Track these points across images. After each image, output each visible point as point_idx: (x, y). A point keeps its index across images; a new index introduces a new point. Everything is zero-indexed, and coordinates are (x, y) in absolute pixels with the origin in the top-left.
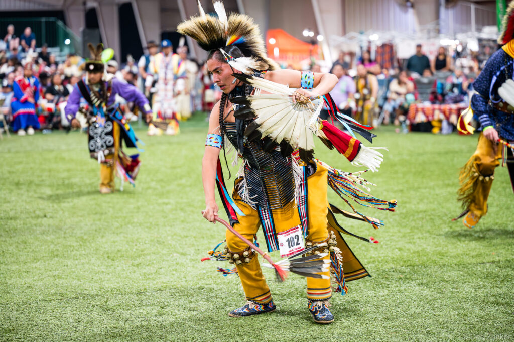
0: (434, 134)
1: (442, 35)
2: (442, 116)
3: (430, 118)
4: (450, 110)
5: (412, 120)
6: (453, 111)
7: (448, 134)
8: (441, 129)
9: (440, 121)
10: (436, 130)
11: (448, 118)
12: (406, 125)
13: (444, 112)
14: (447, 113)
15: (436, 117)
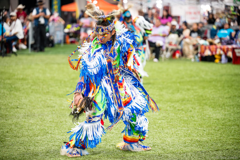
2: (222, 52)
3: (214, 53)
4: (228, 49)
5: (202, 54)
6: (230, 50)
7: (225, 63)
8: (221, 60)
9: (220, 55)
10: (217, 61)
11: (226, 54)
12: (198, 57)
13: (223, 50)
14: (226, 51)
15: (218, 53)
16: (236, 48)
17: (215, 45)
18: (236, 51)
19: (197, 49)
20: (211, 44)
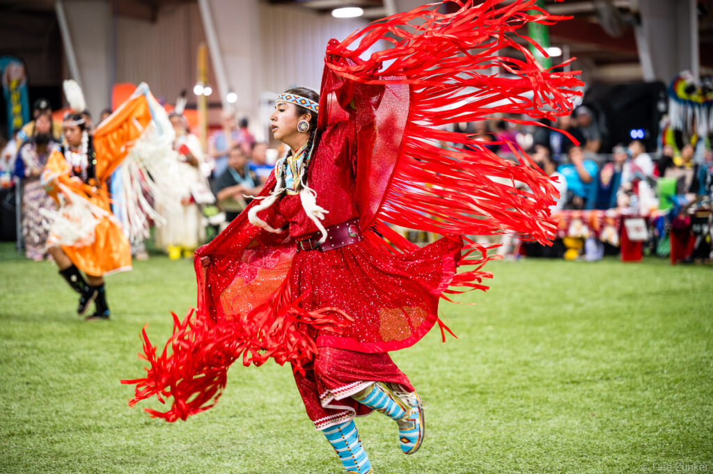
3: (561, 234)
4: (604, 219)
6: (611, 221)
9: (582, 240)
10: (571, 254)
11: (597, 235)
13: (590, 225)
16: (630, 217)
18: (630, 224)
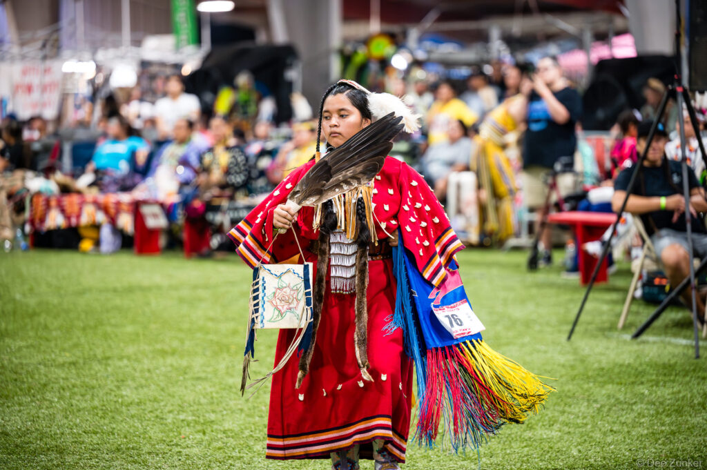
0: (85, 253)
1: (66, 53)
2: (101, 217)
3: (74, 220)
4: (118, 204)
5: (37, 225)
6: (125, 207)
8: (97, 243)
9: (97, 227)
10: (87, 245)
11: (113, 221)
13: (104, 208)
14: (112, 211)
15: (85, 220)
16: (145, 202)
17: (79, 192)
18: (146, 210)
19: (19, 208)
20: (65, 190)
